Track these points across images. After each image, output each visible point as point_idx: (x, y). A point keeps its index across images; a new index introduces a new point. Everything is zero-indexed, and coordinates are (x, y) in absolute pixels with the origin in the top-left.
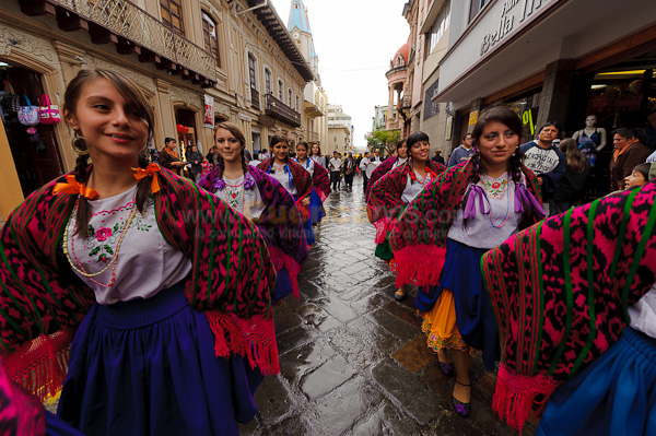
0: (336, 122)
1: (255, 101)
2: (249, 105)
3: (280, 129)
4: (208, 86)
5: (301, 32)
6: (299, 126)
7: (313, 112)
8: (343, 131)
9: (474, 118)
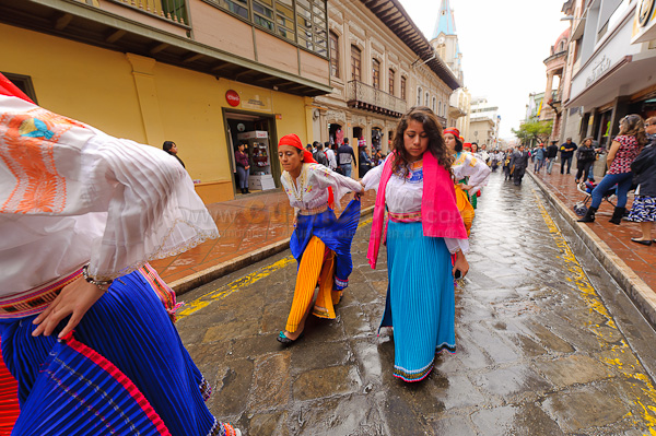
0: (478, 115)
5: (446, 36)
7: (458, 114)
8: (486, 124)
9: (592, 118)
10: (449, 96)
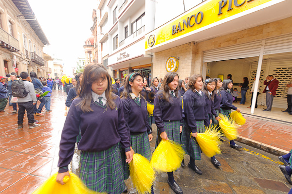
1: (27, 55)
2: (26, 57)
3: (36, 67)
4: (15, 51)
6: (44, 65)
8: (59, 67)
9: (118, 73)
10: (42, 47)
